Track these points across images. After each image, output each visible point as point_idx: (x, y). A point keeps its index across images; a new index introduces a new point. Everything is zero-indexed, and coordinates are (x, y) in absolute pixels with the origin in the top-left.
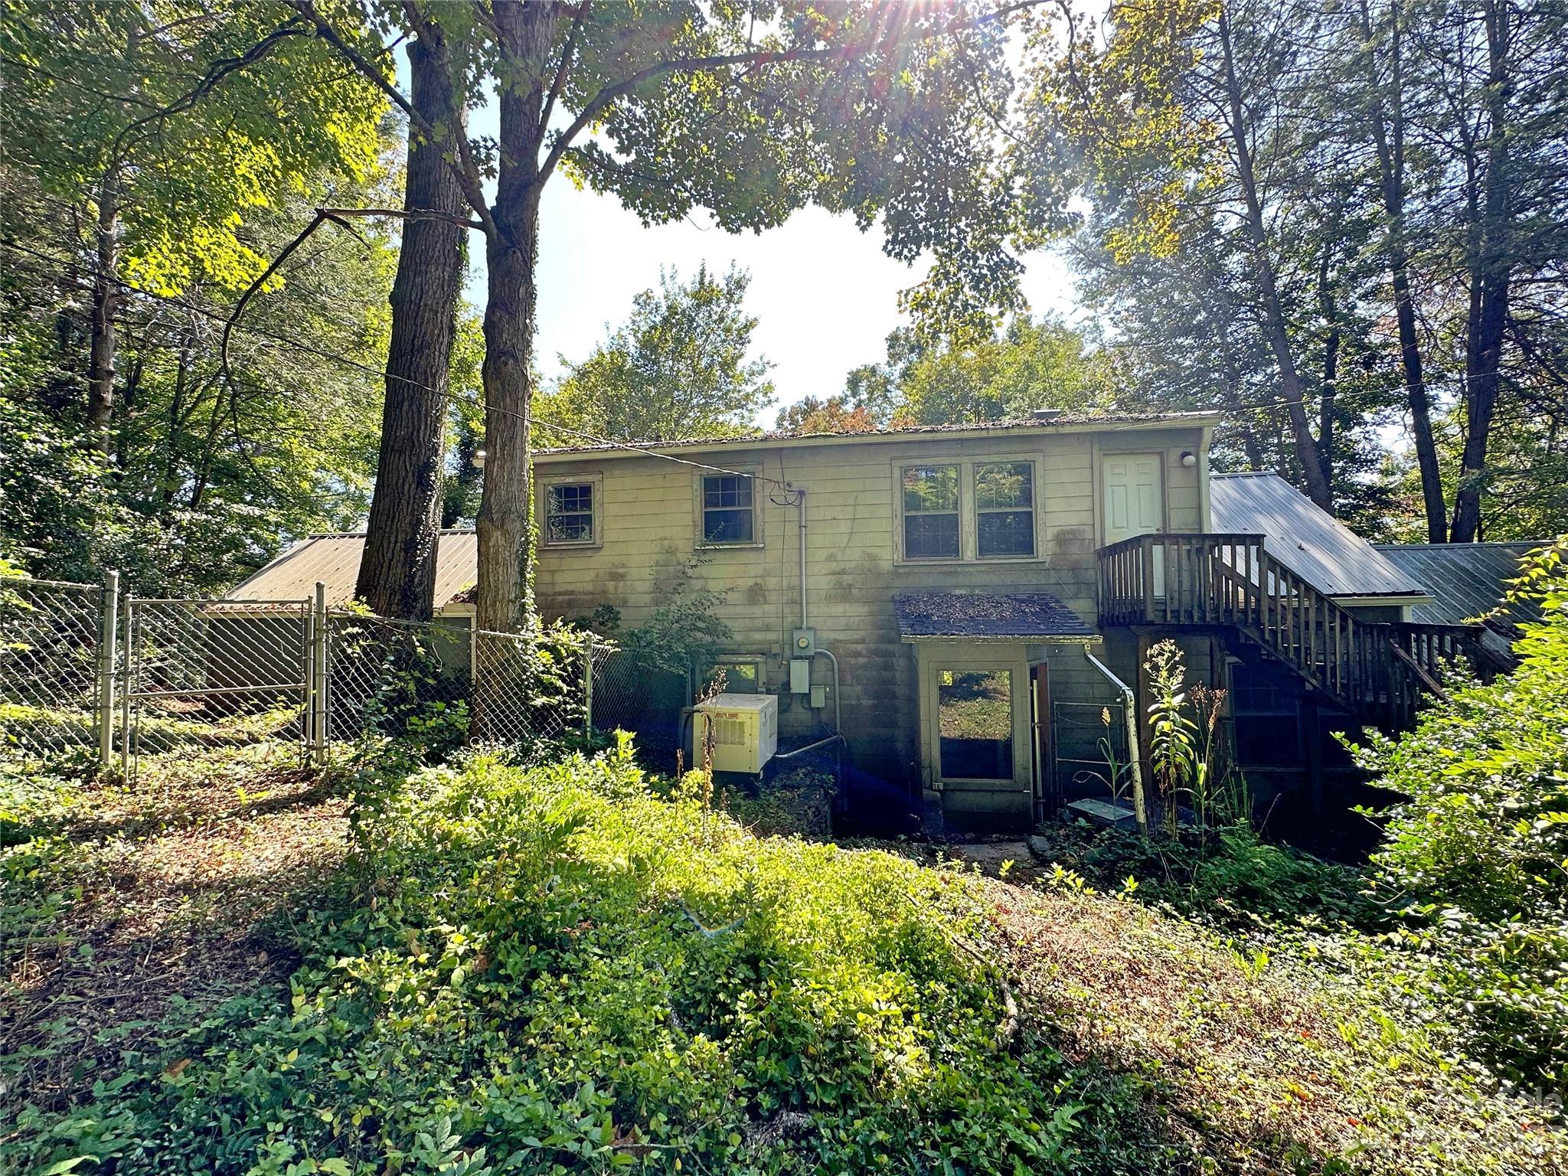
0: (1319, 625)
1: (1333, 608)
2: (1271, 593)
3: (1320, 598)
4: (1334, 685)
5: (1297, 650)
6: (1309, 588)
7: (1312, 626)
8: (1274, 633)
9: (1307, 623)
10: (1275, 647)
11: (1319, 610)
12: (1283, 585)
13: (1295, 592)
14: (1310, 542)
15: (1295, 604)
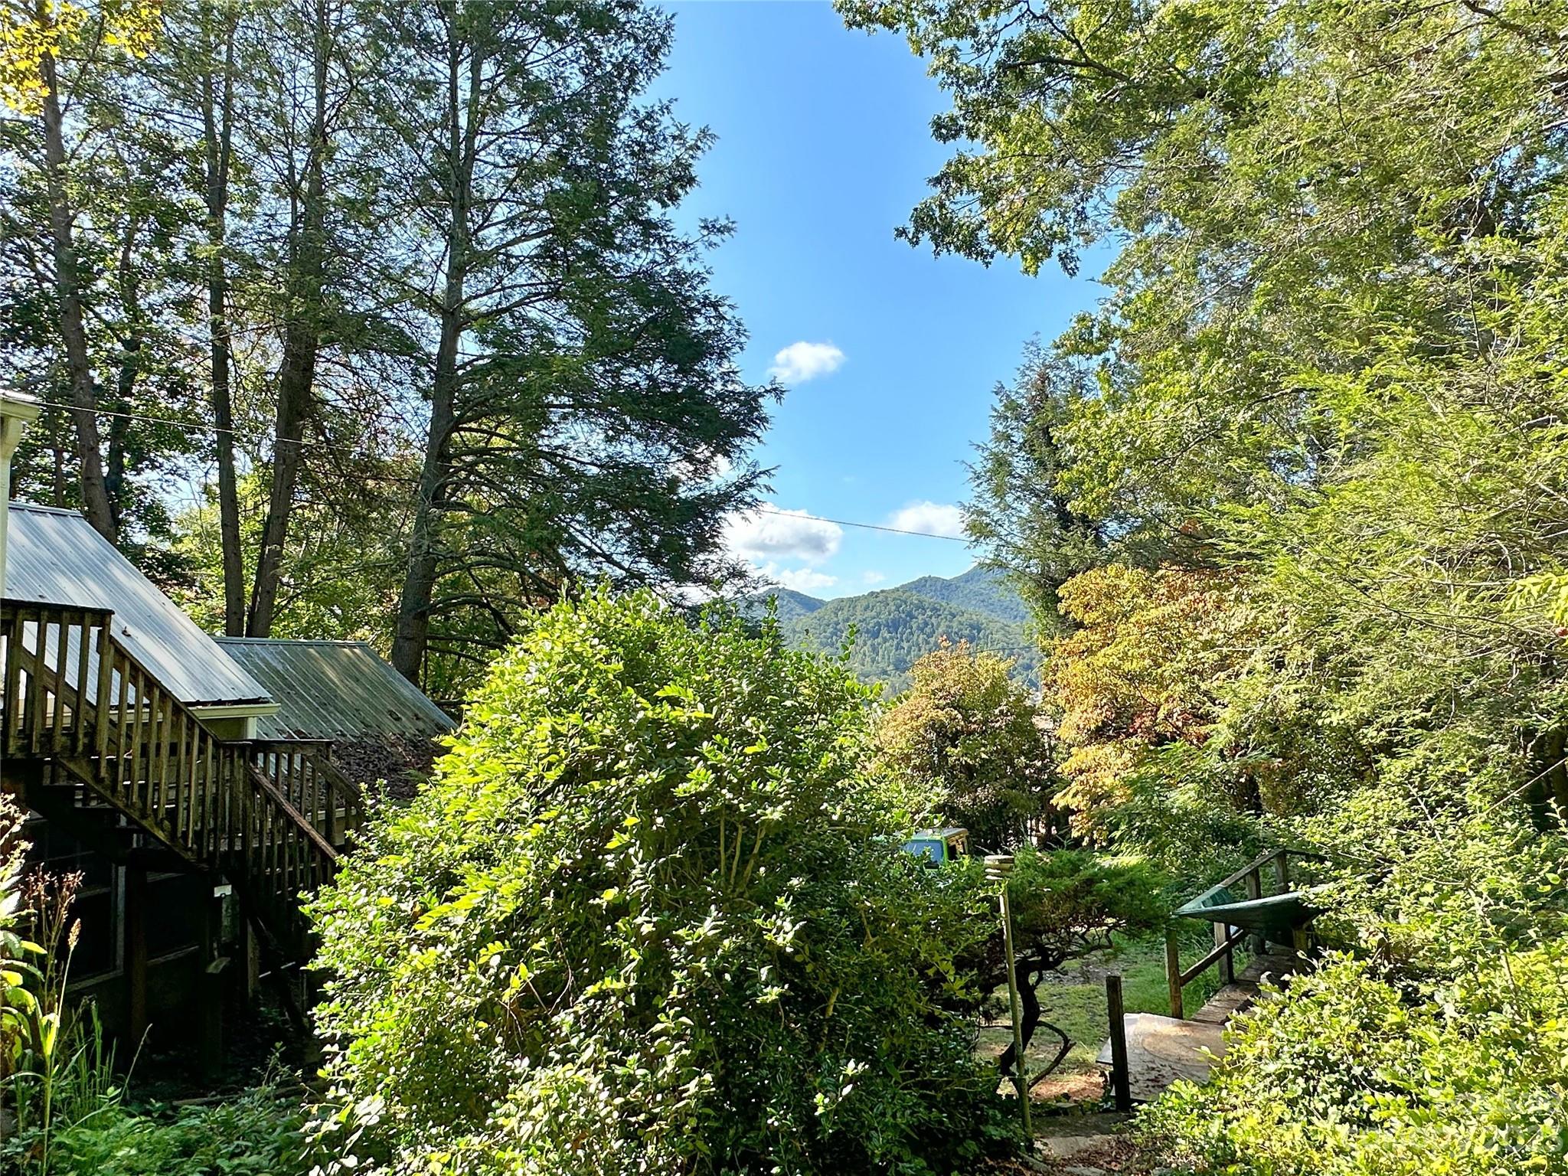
0: (174, 749)
1: (192, 722)
2: (115, 701)
3: (179, 708)
4: (185, 834)
5: (143, 788)
6: (165, 694)
7: (165, 751)
8: (113, 765)
9: (158, 747)
10: (114, 789)
11: (176, 726)
12: (131, 691)
13: (146, 701)
14: (137, 625)
15: (145, 718)
